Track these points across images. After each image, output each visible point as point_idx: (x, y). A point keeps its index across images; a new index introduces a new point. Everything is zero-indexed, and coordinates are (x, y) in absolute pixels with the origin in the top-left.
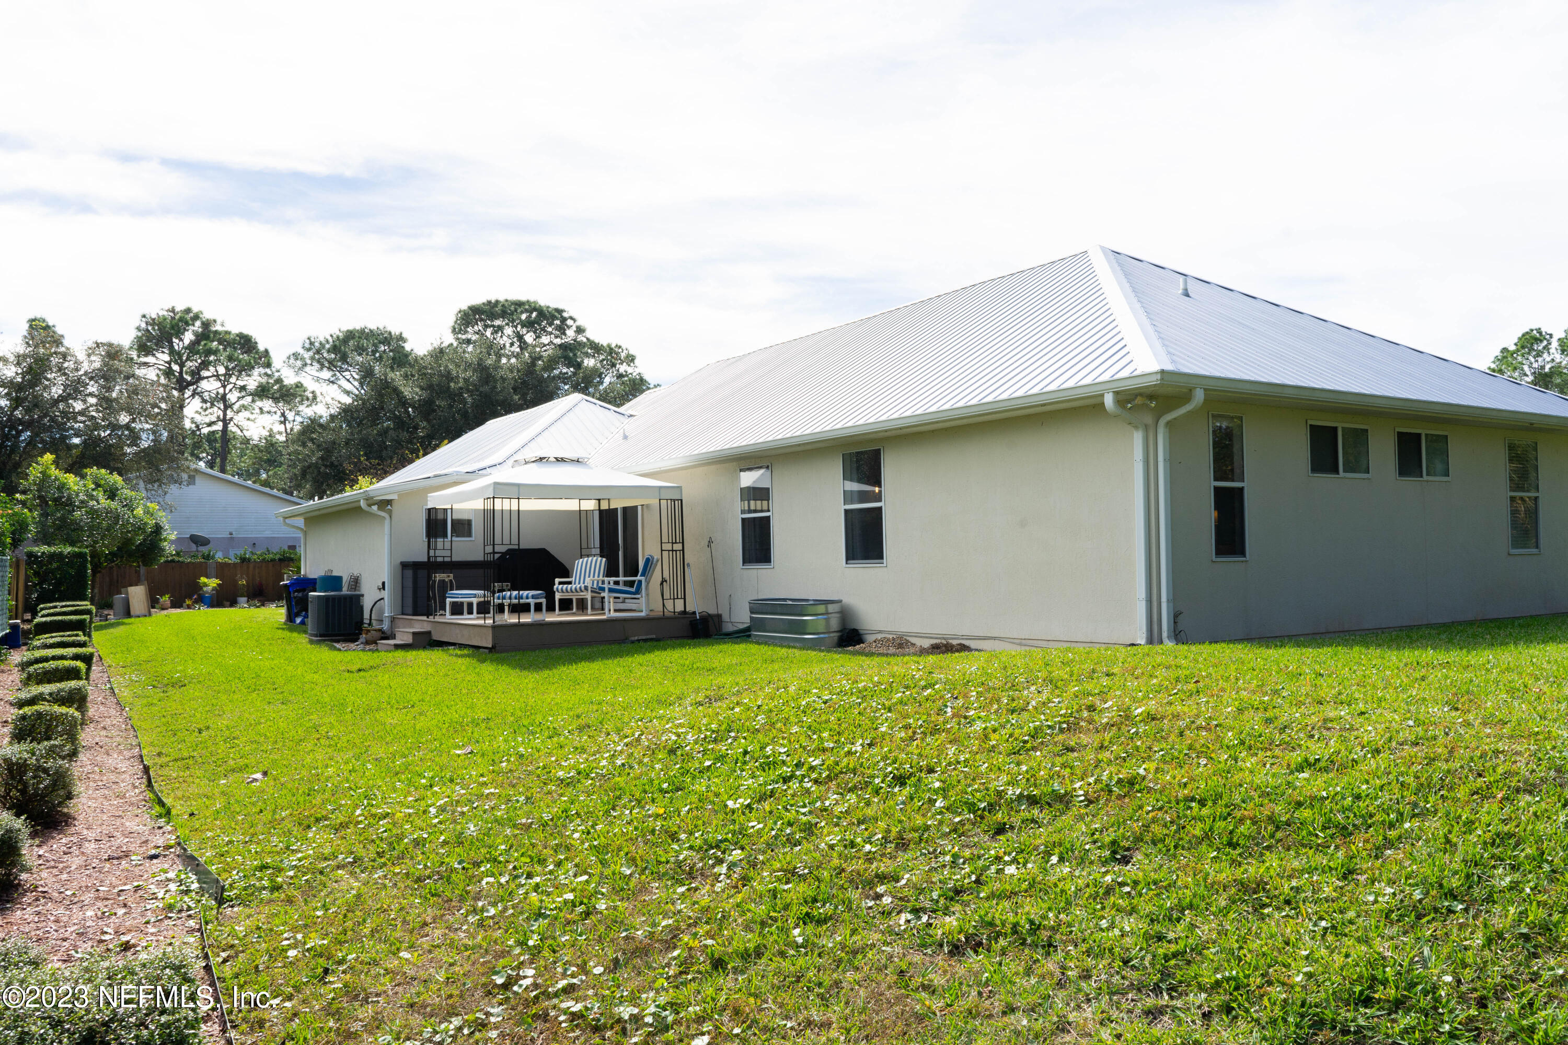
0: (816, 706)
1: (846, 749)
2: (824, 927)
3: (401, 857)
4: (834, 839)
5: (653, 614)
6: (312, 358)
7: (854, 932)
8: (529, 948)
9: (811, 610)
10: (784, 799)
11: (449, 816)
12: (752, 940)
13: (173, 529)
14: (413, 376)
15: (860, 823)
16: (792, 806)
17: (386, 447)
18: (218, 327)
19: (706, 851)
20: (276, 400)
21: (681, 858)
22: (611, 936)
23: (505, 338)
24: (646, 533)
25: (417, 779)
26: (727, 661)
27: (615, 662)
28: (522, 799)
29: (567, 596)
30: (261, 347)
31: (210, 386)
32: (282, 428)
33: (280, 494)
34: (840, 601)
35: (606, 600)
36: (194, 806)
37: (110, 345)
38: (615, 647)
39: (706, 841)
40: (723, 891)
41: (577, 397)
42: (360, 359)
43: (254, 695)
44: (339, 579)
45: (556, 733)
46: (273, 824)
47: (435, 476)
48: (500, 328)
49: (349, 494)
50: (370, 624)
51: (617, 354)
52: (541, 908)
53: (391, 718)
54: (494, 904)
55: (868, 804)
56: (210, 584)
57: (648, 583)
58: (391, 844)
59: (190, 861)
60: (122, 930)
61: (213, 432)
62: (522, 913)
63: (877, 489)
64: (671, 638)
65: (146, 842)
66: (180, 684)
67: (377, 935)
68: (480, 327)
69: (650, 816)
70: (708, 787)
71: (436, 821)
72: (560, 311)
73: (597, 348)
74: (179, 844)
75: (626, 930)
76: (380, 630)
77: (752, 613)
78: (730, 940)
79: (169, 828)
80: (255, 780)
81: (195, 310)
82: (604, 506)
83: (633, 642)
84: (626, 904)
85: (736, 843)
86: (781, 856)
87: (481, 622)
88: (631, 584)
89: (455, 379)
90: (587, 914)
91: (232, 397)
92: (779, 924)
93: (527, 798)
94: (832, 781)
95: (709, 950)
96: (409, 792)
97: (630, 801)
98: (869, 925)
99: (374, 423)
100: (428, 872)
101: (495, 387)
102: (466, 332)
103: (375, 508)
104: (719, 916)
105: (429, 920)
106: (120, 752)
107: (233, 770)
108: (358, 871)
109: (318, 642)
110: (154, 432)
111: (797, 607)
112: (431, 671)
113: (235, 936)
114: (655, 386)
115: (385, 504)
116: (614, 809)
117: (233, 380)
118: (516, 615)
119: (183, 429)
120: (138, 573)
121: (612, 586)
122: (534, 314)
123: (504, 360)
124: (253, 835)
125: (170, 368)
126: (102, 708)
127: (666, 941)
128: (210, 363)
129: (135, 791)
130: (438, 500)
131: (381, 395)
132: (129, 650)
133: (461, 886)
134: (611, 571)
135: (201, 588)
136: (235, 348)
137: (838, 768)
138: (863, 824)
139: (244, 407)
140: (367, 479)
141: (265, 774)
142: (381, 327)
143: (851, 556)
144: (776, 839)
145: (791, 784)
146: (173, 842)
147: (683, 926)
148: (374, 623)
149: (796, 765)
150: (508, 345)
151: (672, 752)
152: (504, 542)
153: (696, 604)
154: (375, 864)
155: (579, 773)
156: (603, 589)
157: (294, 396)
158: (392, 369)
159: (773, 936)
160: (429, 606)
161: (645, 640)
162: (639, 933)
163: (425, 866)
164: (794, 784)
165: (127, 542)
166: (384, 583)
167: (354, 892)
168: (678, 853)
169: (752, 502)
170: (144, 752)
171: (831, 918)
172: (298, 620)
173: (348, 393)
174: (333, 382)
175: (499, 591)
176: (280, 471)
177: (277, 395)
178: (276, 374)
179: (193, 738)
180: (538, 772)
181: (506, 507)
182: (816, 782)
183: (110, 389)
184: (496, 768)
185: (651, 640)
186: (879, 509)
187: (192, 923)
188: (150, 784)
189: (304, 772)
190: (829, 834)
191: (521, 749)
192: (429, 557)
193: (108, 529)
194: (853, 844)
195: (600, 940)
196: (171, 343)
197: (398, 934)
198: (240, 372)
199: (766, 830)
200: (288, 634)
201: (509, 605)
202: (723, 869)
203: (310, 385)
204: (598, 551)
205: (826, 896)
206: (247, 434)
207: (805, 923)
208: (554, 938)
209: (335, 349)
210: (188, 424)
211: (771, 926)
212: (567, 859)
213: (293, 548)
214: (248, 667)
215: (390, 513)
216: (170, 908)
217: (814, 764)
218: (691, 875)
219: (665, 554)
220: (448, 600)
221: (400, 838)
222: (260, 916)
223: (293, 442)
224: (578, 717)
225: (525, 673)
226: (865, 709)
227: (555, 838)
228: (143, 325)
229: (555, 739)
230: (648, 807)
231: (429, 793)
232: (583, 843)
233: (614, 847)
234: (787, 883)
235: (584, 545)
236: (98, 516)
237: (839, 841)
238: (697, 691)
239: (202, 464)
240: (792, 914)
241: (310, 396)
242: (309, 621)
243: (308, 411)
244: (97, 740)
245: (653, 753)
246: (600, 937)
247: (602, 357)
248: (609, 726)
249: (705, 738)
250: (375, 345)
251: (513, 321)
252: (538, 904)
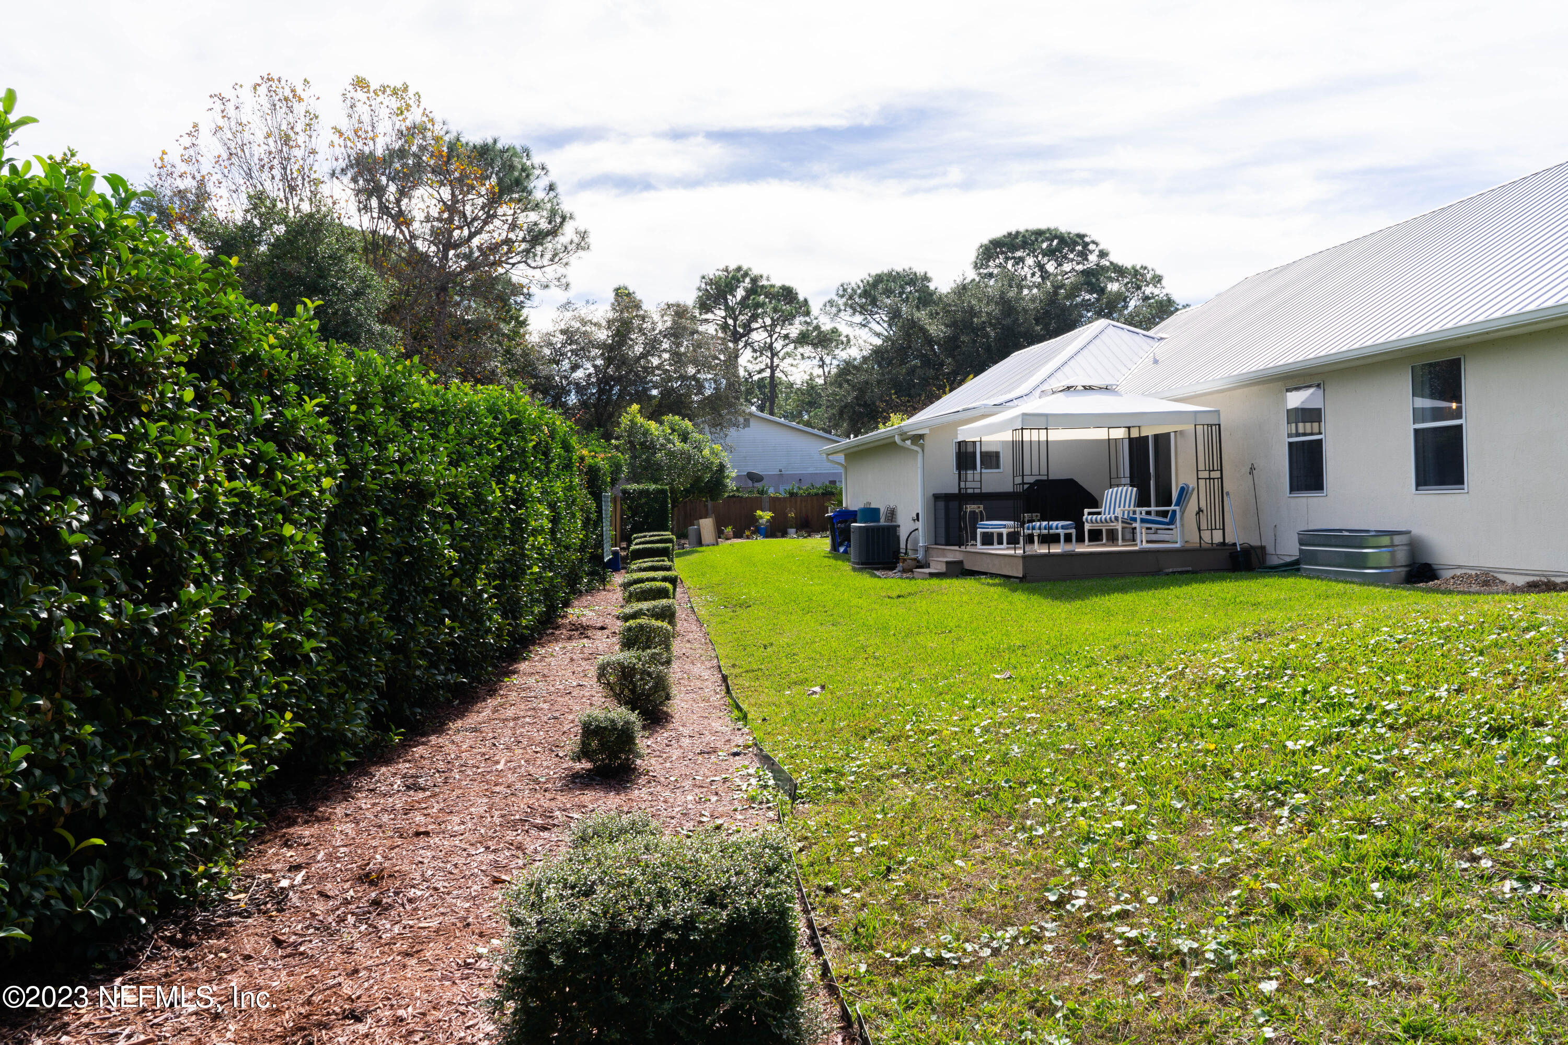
0: (1388, 645)
1: (1427, 694)
2: (1409, 885)
3: (950, 771)
4: (1417, 790)
5: (1188, 546)
6: (846, 304)
7: (1446, 893)
8: (1080, 870)
9: (1373, 541)
10: (1354, 743)
11: (992, 736)
12: (1323, 889)
13: (733, 467)
14: (937, 314)
15: (1448, 776)
16: (1363, 751)
17: (914, 385)
18: (764, 282)
19: (1265, 791)
20: (815, 346)
21: (1236, 796)
22: (1164, 867)
23: (1026, 269)
24: (1180, 460)
25: (959, 700)
26: (1275, 595)
27: (1150, 593)
28: (1064, 725)
29: (1096, 527)
30: (801, 298)
31: (759, 337)
32: (820, 372)
33: (821, 433)
34: (1408, 532)
35: (1138, 530)
36: (767, 711)
37: (678, 305)
38: (1148, 579)
39: (1263, 782)
40: (1286, 834)
41: (1102, 322)
42: (888, 301)
43: (808, 616)
44: (877, 511)
45: (1093, 663)
46: (834, 733)
47: (964, 410)
48: (1022, 260)
49: (883, 430)
50: (906, 553)
51: (1142, 275)
52: (1089, 833)
53: (931, 642)
54: (1043, 824)
55: (1458, 755)
56: (765, 516)
57: (1183, 513)
58: (940, 759)
59: (766, 760)
60: (716, 814)
61: (763, 379)
62: (1070, 836)
63: (1454, 405)
64: (1209, 570)
65: (729, 741)
66: (746, 605)
67: (933, 842)
68: (1001, 259)
69: (1199, 751)
70: (1263, 725)
71: (981, 740)
72: (1081, 236)
73: (1120, 271)
74: (756, 745)
75: (1180, 863)
76: (915, 559)
77: (1301, 544)
78: (1297, 886)
79: (746, 730)
80: (814, 693)
81: (745, 268)
82: (1135, 434)
83: (1167, 574)
84: (1178, 838)
85: (1298, 787)
86: (1352, 804)
87: (1012, 552)
88: (1164, 514)
89: (977, 314)
90: (1138, 843)
91: (778, 346)
92: (1354, 875)
93: (1069, 725)
94: (1410, 728)
95: (1273, 894)
96: (953, 711)
97: (1177, 734)
98: (1464, 888)
99: (903, 363)
100: (976, 788)
101: (1017, 319)
102: (988, 266)
103: (908, 442)
104: (1283, 860)
105: (980, 833)
106: (703, 663)
107: (795, 683)
108: (911, 781)
109: (860, 570)
110: (715, 382)
111: (1357, 538)
112: (965, 598)
113: (808, 829)
114: (1184, 307)
115: (918, 439)
116: (1160, 741)
117: (778, 329)
118: (1046, 546)
119: (738, 377)
120: (706, 506)
121: (1144, 516)
122: (1055, 242)
123: (1026, 292)
124: (817, 742)
125: (726, 323)
126: (685, 624)
127: (1224, 879)
128: (758, 316)
129: (718, 698)
130: (967, 433)
131: (909, 335)
132: (703, 575)
133: (1009, 804)
134: (1143, 501)
135: (757, 520)
136: (779, 300)
137: (1419, 714)
138: (1452, 777)
139: (788, 355)
140: (899, 416)
141: (823, 687)
142: (907, 269)
143: (1423, 480)
144: (1346, 786)
145: (1360, 728)
146: (750, 743)
147: (1243, 866)
148: (910, 552)
149: (1367, 708)
150: (1029, 276)
151: (1221, 687)
152: (1033, 471)
153: (1236, 535)
154: (927, 776)
155: (1121, 703)
156: (1135, 520)
157: (831, 340)
158: (918, 308)
159: (1346, 888)
160: (960, 537)
161: (1181, 573)
162: (1195, 867)
163: (974, 782)
164: (1365, 730)
165: (698, 479)
166: (918, 515)
167: (909, 800)
168: (1232, 791)
169: (1301, 425)
170: (722, 663)
171: (1416, 876)
172: (842, 549)
173: (878, 335)
174: (864, 326)
175: (1029, 521)
176: (819, 411)
177: (816, 341)
178: (815, 322)
179: (760, 652)
180: (1079, 699)
181: (1035, 438)
182: (1391, 727)
183: (679, 345)
184: (1036, 694)
185: (1187, 572)
186: (1459, 428)
187: (771, 814)
188: (728, 691)
189: (857, 689)
190: (1409, 785)
191: (1060, 677)
192: (960, 489)
193: (683, 469)
194: (1440, 799)
195: (1153, 870)
196: (726, 300)
197: (952, 843)
198: (784, 322)
199: (1334, 775)
200: (833, 562)
201: (1039, 536)
202: (1285, 812)
203: (844, 329)
204: (1128, 481)
205: (1410, 851)
206: (791, 379)
207: (1383, 877)
208: (1105, 863)
209: (865, 294)
210: (742, 373)
211: (1343, 877)
212: (1113, 787)
213: (833, 482)
214: (802, 592)
215: (922, 447)
216: (753, 799)
217: (1388, 708)
218: (1248, 814)
219: (1202, 482)
220: (979, 531)
221: (948, 754)
222: (828, 814)
223: (831, 384)
224: (1115, 647)
225: (1058, 603)
226: (1449, 651)
227: (1100, 766)
228: (703, 286)
229: (1093, 669)
230: (1196, 742)
231: (972, 714)
232: (1129, 772)
233: (1162, 779)
234: (1361, 833)
235: (1114, 475)
236: (675, 457)
237: (1423, 794)
238: (1244, 625)
239: (754, 408)
240: (1369, 867)
241: (845, 339)
242: (852, 550)
243: (843, 355)
244: (684, 651)
245: (1200, 687)
246: (1153, 867)
247: (1126, 280)
248: (1149, 657)
249: (1258, 674)
250: (902, 287)
251: (1034, 251)
252: (1086, 828)
